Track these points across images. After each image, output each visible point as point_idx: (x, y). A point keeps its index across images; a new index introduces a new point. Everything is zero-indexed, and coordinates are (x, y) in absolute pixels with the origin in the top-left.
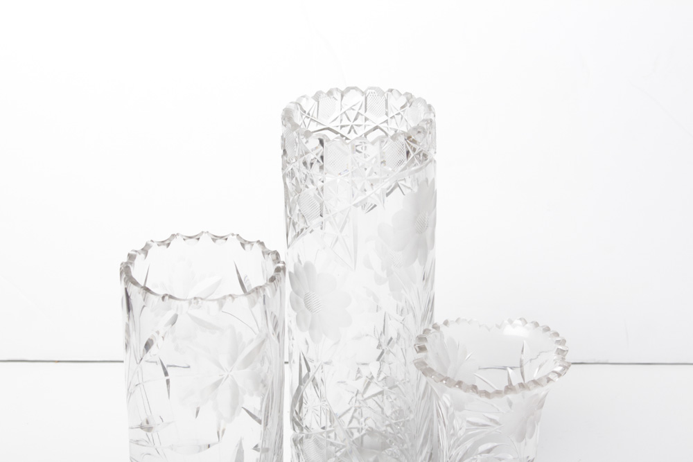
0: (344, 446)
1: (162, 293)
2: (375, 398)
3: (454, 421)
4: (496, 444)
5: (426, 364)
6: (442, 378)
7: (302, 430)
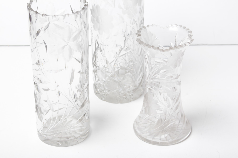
0: (111, 73)
1: (42, 14)
2: (123, 56)
3: (151, 61)
4: (166, 70)
5: (140, 40)
6: (146, 45)
7: (96, 67)
